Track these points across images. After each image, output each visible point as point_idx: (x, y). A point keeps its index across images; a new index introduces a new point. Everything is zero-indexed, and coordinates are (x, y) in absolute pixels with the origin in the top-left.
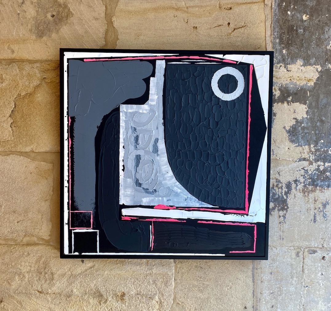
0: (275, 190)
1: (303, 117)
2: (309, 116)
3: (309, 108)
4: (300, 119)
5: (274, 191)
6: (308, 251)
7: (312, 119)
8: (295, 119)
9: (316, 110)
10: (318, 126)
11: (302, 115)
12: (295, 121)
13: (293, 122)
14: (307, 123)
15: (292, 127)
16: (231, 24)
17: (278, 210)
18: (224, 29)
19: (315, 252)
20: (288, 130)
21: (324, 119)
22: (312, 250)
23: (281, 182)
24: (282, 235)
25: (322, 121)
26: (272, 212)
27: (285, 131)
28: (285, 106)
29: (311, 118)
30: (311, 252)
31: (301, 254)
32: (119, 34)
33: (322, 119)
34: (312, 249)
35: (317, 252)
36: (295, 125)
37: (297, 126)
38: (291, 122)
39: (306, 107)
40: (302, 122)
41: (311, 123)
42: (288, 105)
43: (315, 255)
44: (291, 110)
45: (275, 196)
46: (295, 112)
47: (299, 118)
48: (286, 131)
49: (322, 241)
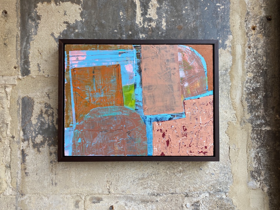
0: (44, 118)
1: (76, 21)
2: (84, 19)
3: (84, 8)
4: (72, 24)
5: (43, 120)
6: (90, 200)
7: (89, 23)
8: (67, 23)
9: (93, 11)
10: (97, 31)
11: (75, 18)
12: (67, 26)
13: (64, 27)
14: (82, 29)
15: (63, 33)
17: (48, 145)
19: (99, 200)
20: (56, 37)
21: (103, 22)
22: (96, 198)
23: (52, 106)
24: (54, 179)
25: (101, 25)
26: (40, 147)
27: (53, 39)
28: (52, 7)
29: (86, 22)
30: (95, 200)
31: (81, 204)
33: (101, 22)
34: (96, 196)
35: (102, 200)
36: (66, 31)
37: (69, 33)
38: (61, 27)
39: (80, 7)
40: (75, 27)
41: (87, 28)
42: (57, 5)
43: (99, 204)
44: (61, 12)
45: (44, 126)
46: (65, 14)
47: (72, 22)
48: (55, 39)
49: (108, 185)
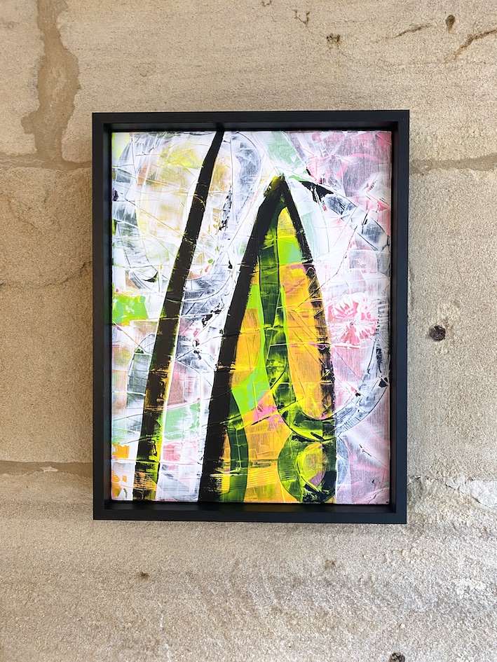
16: (457, 21)
18: (433, 37)
32: (81, 69)
